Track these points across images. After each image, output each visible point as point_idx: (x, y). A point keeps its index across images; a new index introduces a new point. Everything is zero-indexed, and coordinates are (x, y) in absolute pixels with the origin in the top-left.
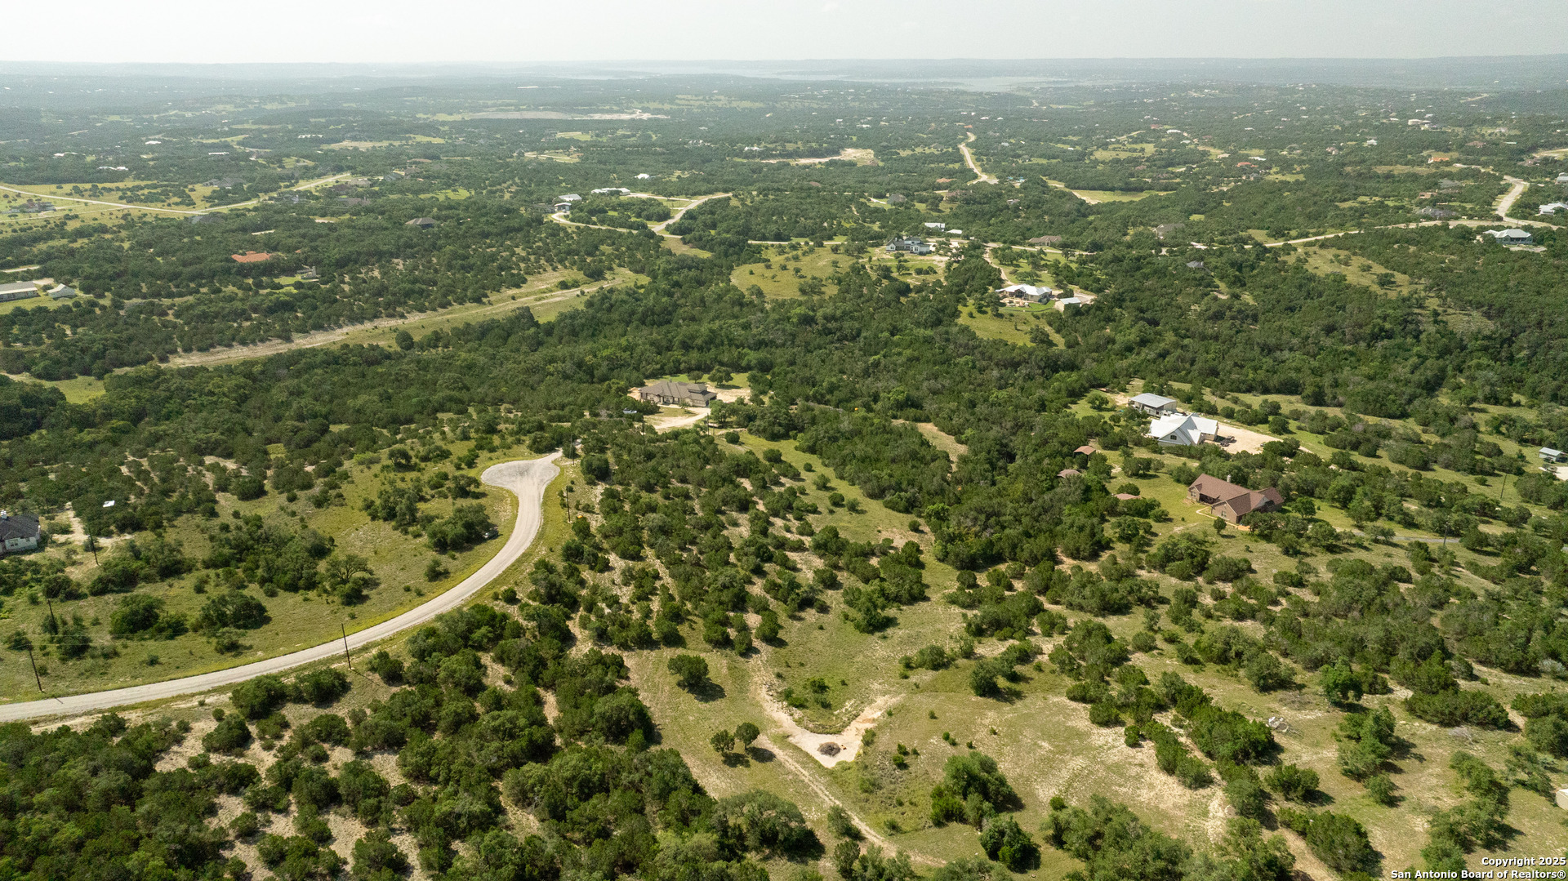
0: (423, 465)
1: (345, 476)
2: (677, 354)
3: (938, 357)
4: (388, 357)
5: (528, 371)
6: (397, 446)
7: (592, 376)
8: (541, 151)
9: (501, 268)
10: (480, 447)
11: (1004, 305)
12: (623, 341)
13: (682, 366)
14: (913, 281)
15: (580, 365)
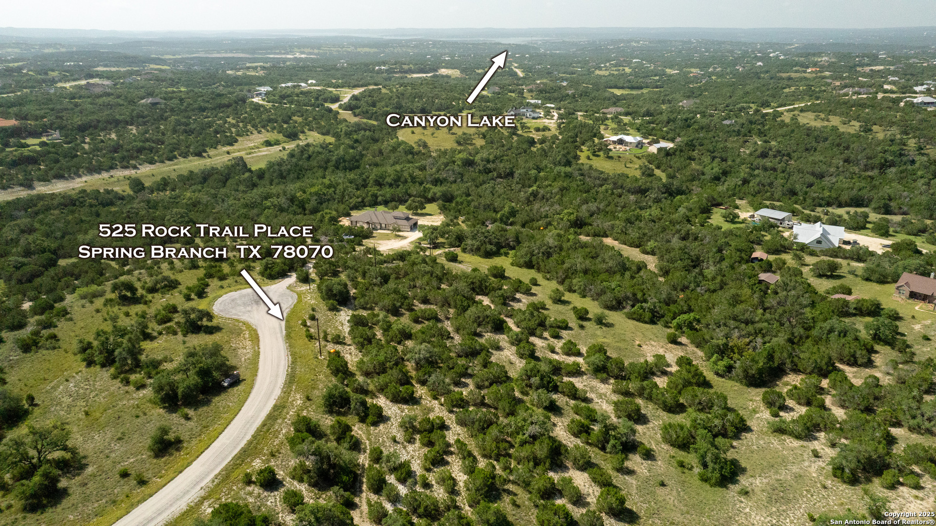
0: (149, 297)
1: (65, 313)
2: (374, 190)
3: (581, 188)
4: (122, 198)
5: (246, 206)
6: (123, 278)
7: (304, 209)
8: (239, 70)
9: (217, 132)
10: (211, 276)
11: (610, 150)
12: (327, 181)
13: (380, 199)
14: (536, 136)
15: (292, 200)
